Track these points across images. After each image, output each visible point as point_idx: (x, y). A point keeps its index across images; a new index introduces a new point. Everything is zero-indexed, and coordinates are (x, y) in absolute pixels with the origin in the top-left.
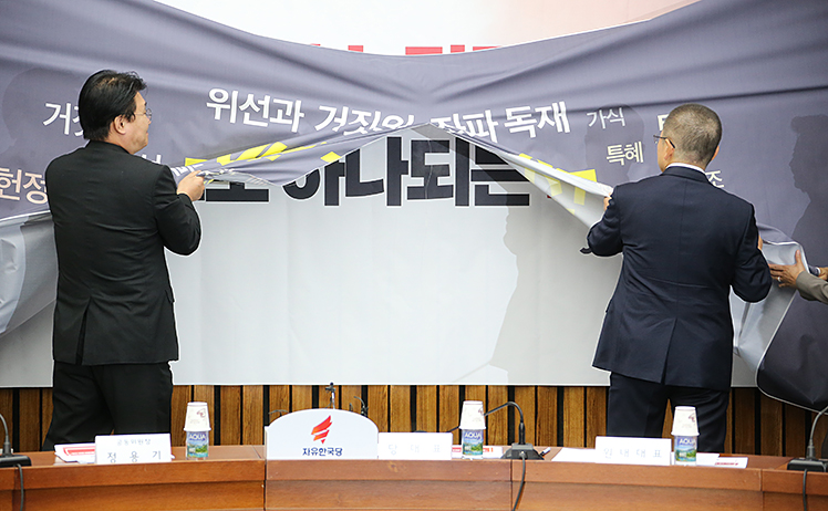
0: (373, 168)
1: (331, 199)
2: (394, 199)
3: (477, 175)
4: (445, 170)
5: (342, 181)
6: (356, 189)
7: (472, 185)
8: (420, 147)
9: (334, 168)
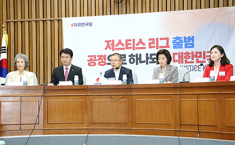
0: (144, 58)
1: (137, 64)
2: (147, 64)
5: (139, 61)
6: (141, 62)
8: (151, 55)
9: (137, 59)
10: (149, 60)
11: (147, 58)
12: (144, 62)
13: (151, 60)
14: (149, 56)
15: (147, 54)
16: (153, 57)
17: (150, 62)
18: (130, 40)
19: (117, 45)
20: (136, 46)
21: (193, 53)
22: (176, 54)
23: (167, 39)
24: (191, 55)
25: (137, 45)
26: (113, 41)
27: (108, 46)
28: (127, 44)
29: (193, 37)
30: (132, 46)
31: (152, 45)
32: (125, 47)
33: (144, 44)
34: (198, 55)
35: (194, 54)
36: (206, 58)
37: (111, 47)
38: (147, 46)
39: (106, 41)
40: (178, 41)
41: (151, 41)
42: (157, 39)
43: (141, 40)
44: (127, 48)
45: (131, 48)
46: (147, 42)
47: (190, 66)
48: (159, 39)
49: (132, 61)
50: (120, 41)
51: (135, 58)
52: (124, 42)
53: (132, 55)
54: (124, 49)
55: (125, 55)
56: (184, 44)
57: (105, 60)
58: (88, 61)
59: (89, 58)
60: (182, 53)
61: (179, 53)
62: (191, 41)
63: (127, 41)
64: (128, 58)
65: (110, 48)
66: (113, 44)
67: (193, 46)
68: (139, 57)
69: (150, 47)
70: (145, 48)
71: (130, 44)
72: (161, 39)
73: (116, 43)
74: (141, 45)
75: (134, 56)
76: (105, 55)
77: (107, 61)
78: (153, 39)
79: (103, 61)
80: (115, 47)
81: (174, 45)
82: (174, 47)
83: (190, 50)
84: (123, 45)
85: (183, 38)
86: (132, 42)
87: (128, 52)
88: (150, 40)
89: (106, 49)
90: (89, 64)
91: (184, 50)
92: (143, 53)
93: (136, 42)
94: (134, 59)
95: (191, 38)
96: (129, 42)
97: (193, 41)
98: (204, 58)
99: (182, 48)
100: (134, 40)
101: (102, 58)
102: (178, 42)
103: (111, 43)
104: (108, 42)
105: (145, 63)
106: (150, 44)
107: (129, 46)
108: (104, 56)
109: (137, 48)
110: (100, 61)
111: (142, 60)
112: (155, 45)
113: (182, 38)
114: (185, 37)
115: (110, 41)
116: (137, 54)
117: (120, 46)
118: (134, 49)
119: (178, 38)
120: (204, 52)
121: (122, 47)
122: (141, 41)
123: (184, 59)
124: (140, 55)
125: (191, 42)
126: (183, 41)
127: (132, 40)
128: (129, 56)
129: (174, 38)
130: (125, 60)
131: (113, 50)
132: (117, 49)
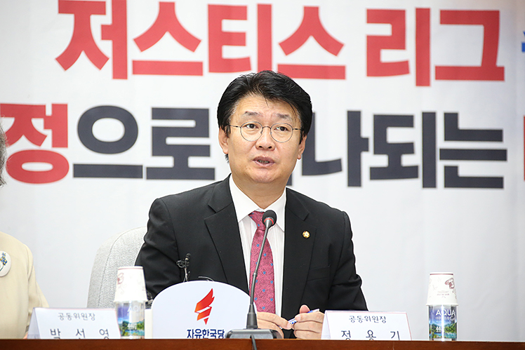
2: (354, 181)
3: (446, 154)
4: (408, 149)
6: (315, 167)
7: (440, 165)
8: (383, 122)
10: (371, 160)
11: (356, 144)
13: (381, 161)
14: (367, 130)
15: (354, 119)
17: (377, 174)
18: (239, 13)
19: (146, 41)
20: (278, 58)
25: (290, 46)
26: (120, 7)
27: (81, 44)
28: (219, 39)
30: (250, 50)
31: (388, 56)
32: (201, 54)
33: (333, 46)
37: (106, 47)
38: (354, 57)
39: (65, 7)
41: (385, 30)
42: (423, 15)
43: (311, 15)
45: (242, 65)
46: (352, 32)
48: (435, 18)
50: (167, 10)
52: (195, 23)
54: (193, 69)
55: (201, 117)
57: (61, 140)
63: (217, 14)
65: (98, 59)
66: (117, 31)
69: (376, 68)
70: (337, 73)
71: (239, 39)
72: (450, 17)
74: (312, 53)
76: (61, 110)
77: (76, 153)
78: (395, 17)
79: (47, 145)
80: (134, 53)
84: (190, 42)
86: (249, 27)
88: (375, 16)
89: (66, 60)
93: (282, 29)
96: (229, 26)
100: (265, 13)
101: (38, 124)
103: (107, 19)
104: (77, 10)
105: (342, 176)
106: (375, 44)
107: (229, 52)
108: (49, 112)
109: (291, 71)
110: (23, 144)
111: (322, 155)
112: (408, 54)
115: (98, 7)
117: (167, 49)
122: (311, 24)
127: (252, 14)
130: (204, 151)
131: (120, 73)
132: (144, 68)
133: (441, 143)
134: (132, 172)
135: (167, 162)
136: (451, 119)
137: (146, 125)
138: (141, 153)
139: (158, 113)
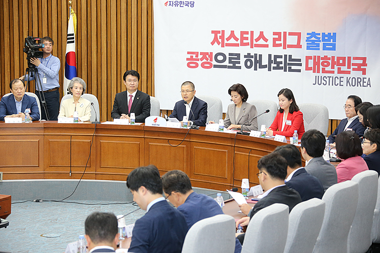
0: (265, 62)
1: (256, 69)
2: (270, 70)
3: (289, 64)
4: (281, 63)
5: (258, 64)
6: (262, 67)
7: (288, 66)
8: (276, 57)
9: (256, 62)
10: (273, 65)
11: (270, 62)
12: (265, 67)
13: (275, 65)
14: (273, 59)
15: (270, 56)
16: (278, 60)
17: (274, 68)
18: (247, 33)
19: (228, 39)
20: (255, 42)
21: (333, 57)
22: (310, 58)
23: (299, 35)
24: (330, 61)
25: (257, 40)
26: (223, 31)
27: (215, 40)
28: (243, 38)
29: (335, 34)
30: (249, 41)
31: (277, 42)
32: (239, 42)
33: (266, 40)
34: (341, 61)
35: (336, 60)
36: (352, 67)
37: (220, 40)
38: (270, 43)
39: (213, 32)
40: (313, 39)
41: (277, 37)
42: (285, 33)
43: (262, 33)
44: (243, 44)
45: (247, 44)
46: (270, 37)
47: (329, 77)
48: (287, 34)
49: (249, 64)
50: (232, 32)
51: (253, 60)
52: (238, 35)
53: (248, 56)
54: (237, 45)
55: (238, 55)
56: (321, 44)
57: (211, 60)
58: (188, 59)
59: (189, 56)
60: (319, 57)
61: (315, 57)
62: (332, 40)
63: (242, 33)
64: (243, 60)
65: (219, 43)
66: (222, 37)
67: (334, 49)
68: (258, 59)
69: (275, 45)
70: (267, 46)
71: (247, 39)
72: (291, 34)
73: (227, 35)
74: (261, 42)
75: (252, 57)
76: (211, 53)
77: (214, 63)
78: (279, 34)
79: (209, 61)
80: (226, 42)
81: (307, 44)
82: (308, 48)
83: (329, 54)
84: (237, 39)
85: (321, 34)
86: (249, 36)
87: (243, 51)
88: (275, 34)
89: (213, 43)
90: (188, 65)
91: (321, 53)
92: (265, 53)
93: (256, 37)
94: (251, 62)
95: (332, 35)
96: (245, 36)
97: (334, 41)
98: (349, 67)
99: (319, 49)
100: (252, 32)
101: (207, 56)
102: (313, 41)
103: (220, 35)
104: (215, 33)
105: (267, 69)
106: (275, 40)
107: (245, 41)
108: (209, 54)
109: (257, 46)
110: (205, 60)
111: (263, 64)
112: (282, 42)
113: (319, 34)
114: (323, 34)
115: (219, 32)
116: (256, 55)
117: (232, 41)
118: (252, 47)
119: (313, 34)
120: (349, 58)
121: (235, 42)
122: (262, 35)
123: (321, 67)
124: (261, 56)
125: (332, 42)
126: (321, 39)
127: (250, 33)
128: (245, 56)
129: (308, 34)
130: (239, 63)
131: (223, 46)
132: (228, 45)
133: (288, 62)
134: (225, 67)
135: (232, 65)
136: (290, 56)
137: (228, 57)
138: (226, 63)
139: (230, 54)
